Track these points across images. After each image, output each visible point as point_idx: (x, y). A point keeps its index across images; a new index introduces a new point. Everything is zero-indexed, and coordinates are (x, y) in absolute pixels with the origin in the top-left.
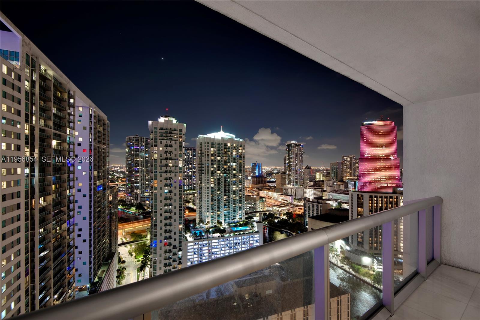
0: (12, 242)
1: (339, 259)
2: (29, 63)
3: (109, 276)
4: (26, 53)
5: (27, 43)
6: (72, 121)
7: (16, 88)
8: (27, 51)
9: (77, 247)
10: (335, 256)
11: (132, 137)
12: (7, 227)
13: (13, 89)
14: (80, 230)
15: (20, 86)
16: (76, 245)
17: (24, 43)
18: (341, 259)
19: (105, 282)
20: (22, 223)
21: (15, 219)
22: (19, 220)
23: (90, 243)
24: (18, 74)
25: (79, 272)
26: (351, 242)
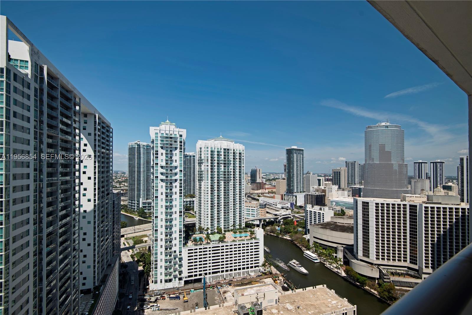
0: (22, 245)
1: (343, 269)
2: (38, 72)
3: (112, 280)
4: (35, 62)
5: (36, 52)
6: (78, 128)
7: (25, 96)
8: (35, 60)
9: (81, 251)
10: (339, 266)
11: (134, 142)
12: (17, 230)
13: (23, 96)
14: (85, 234)
15: (29, 94)
16: (81, 249)
17: (33, 53)
18: (345, 269)
19: (108, 286)
20: (31, 227)
21: (25, 223)
22: (28, 223)
23: (94, 247)
24: (28, 82)
25: (83, 276)
26: (356, 252)
